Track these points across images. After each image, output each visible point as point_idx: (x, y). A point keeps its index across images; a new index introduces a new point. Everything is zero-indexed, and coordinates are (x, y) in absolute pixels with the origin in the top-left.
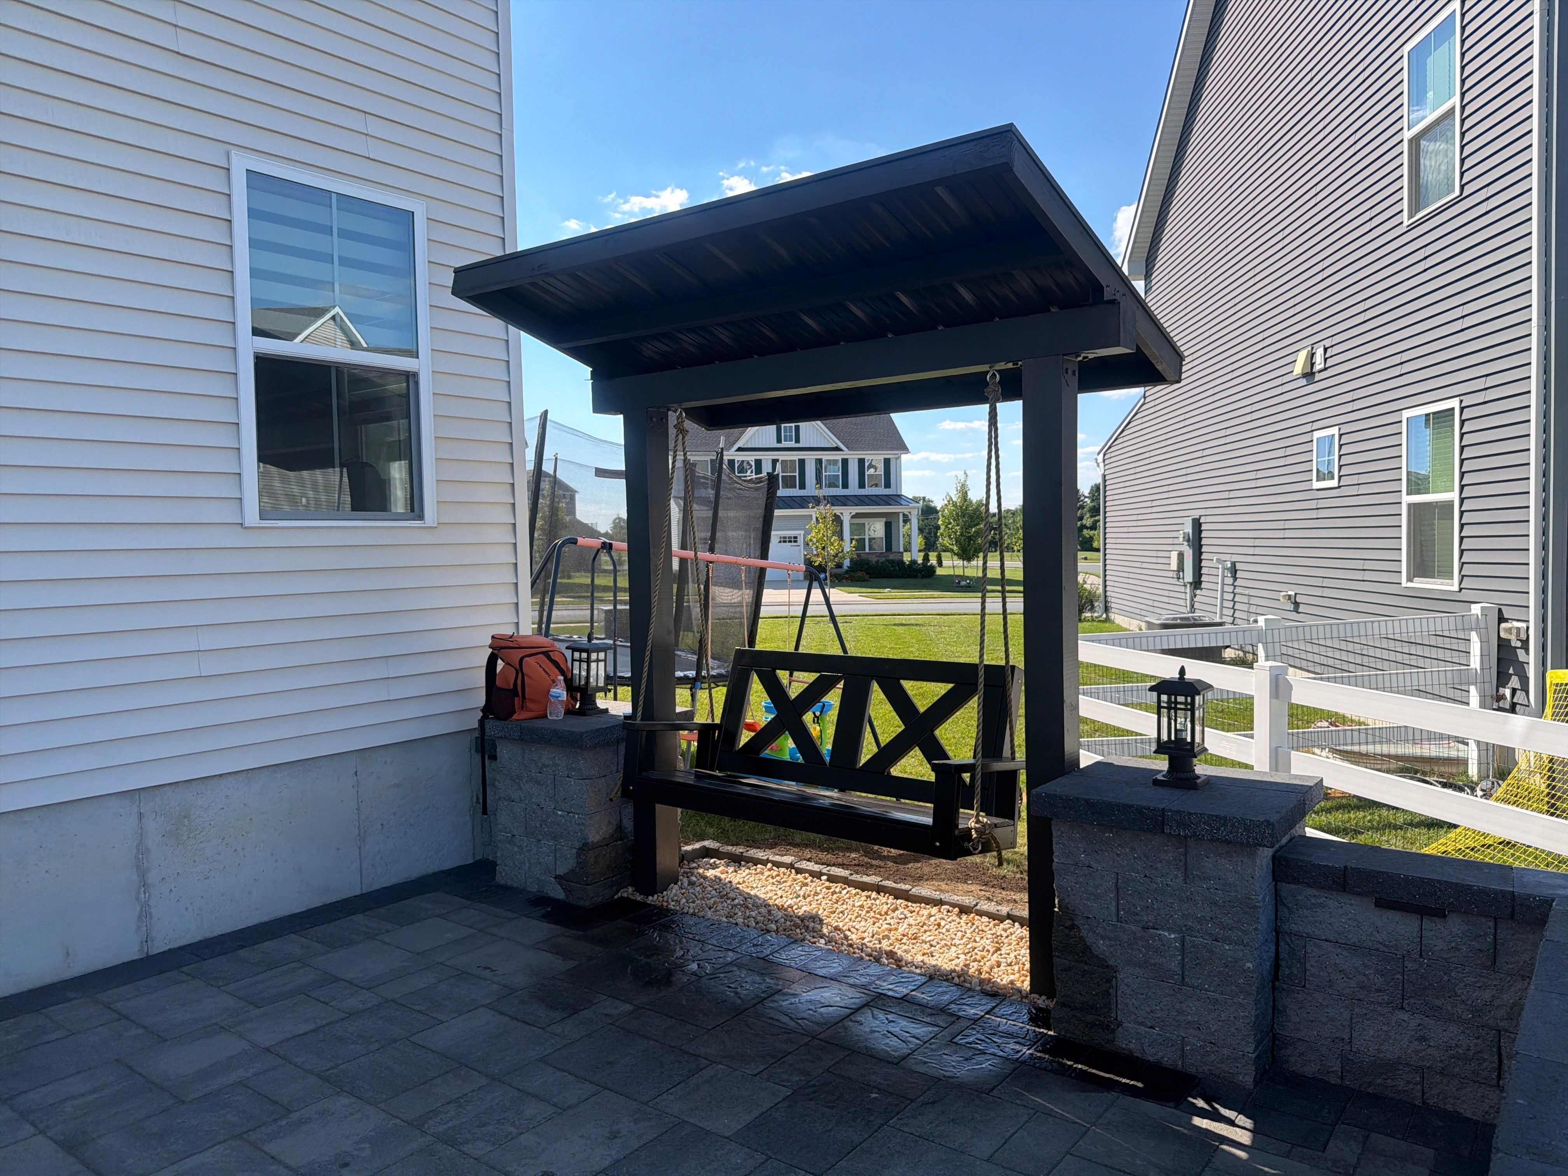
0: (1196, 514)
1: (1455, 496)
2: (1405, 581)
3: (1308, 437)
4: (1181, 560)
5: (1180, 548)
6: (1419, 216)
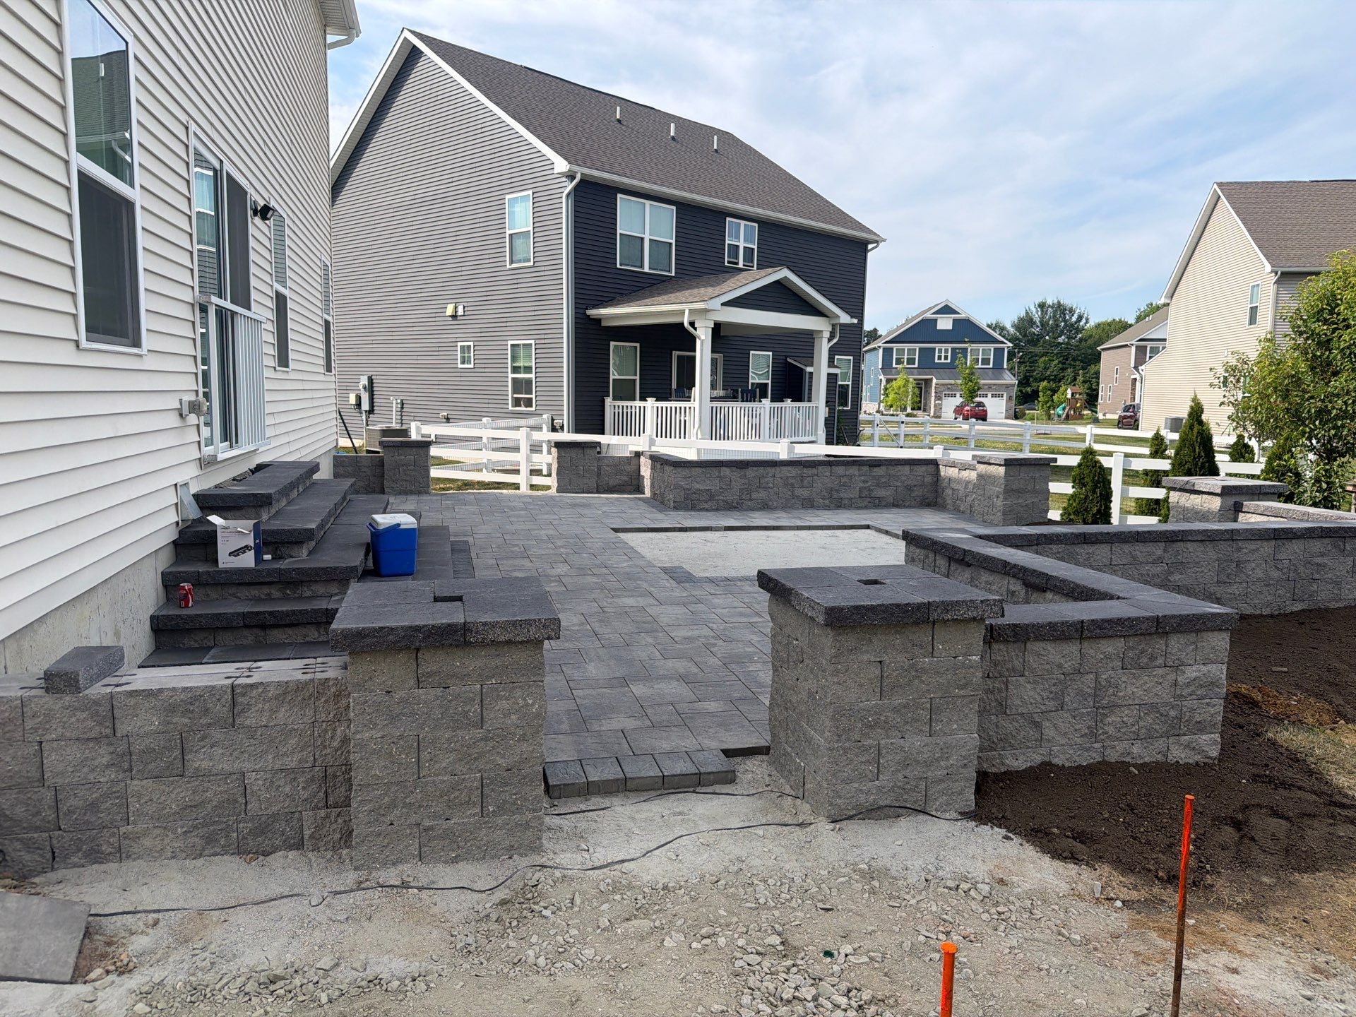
0: (370, 374)
1: (532, 376)
2: (510, 408)
3: (454, 344)
4: (359, 398)
5: (358, 392)
6: (514, 266)
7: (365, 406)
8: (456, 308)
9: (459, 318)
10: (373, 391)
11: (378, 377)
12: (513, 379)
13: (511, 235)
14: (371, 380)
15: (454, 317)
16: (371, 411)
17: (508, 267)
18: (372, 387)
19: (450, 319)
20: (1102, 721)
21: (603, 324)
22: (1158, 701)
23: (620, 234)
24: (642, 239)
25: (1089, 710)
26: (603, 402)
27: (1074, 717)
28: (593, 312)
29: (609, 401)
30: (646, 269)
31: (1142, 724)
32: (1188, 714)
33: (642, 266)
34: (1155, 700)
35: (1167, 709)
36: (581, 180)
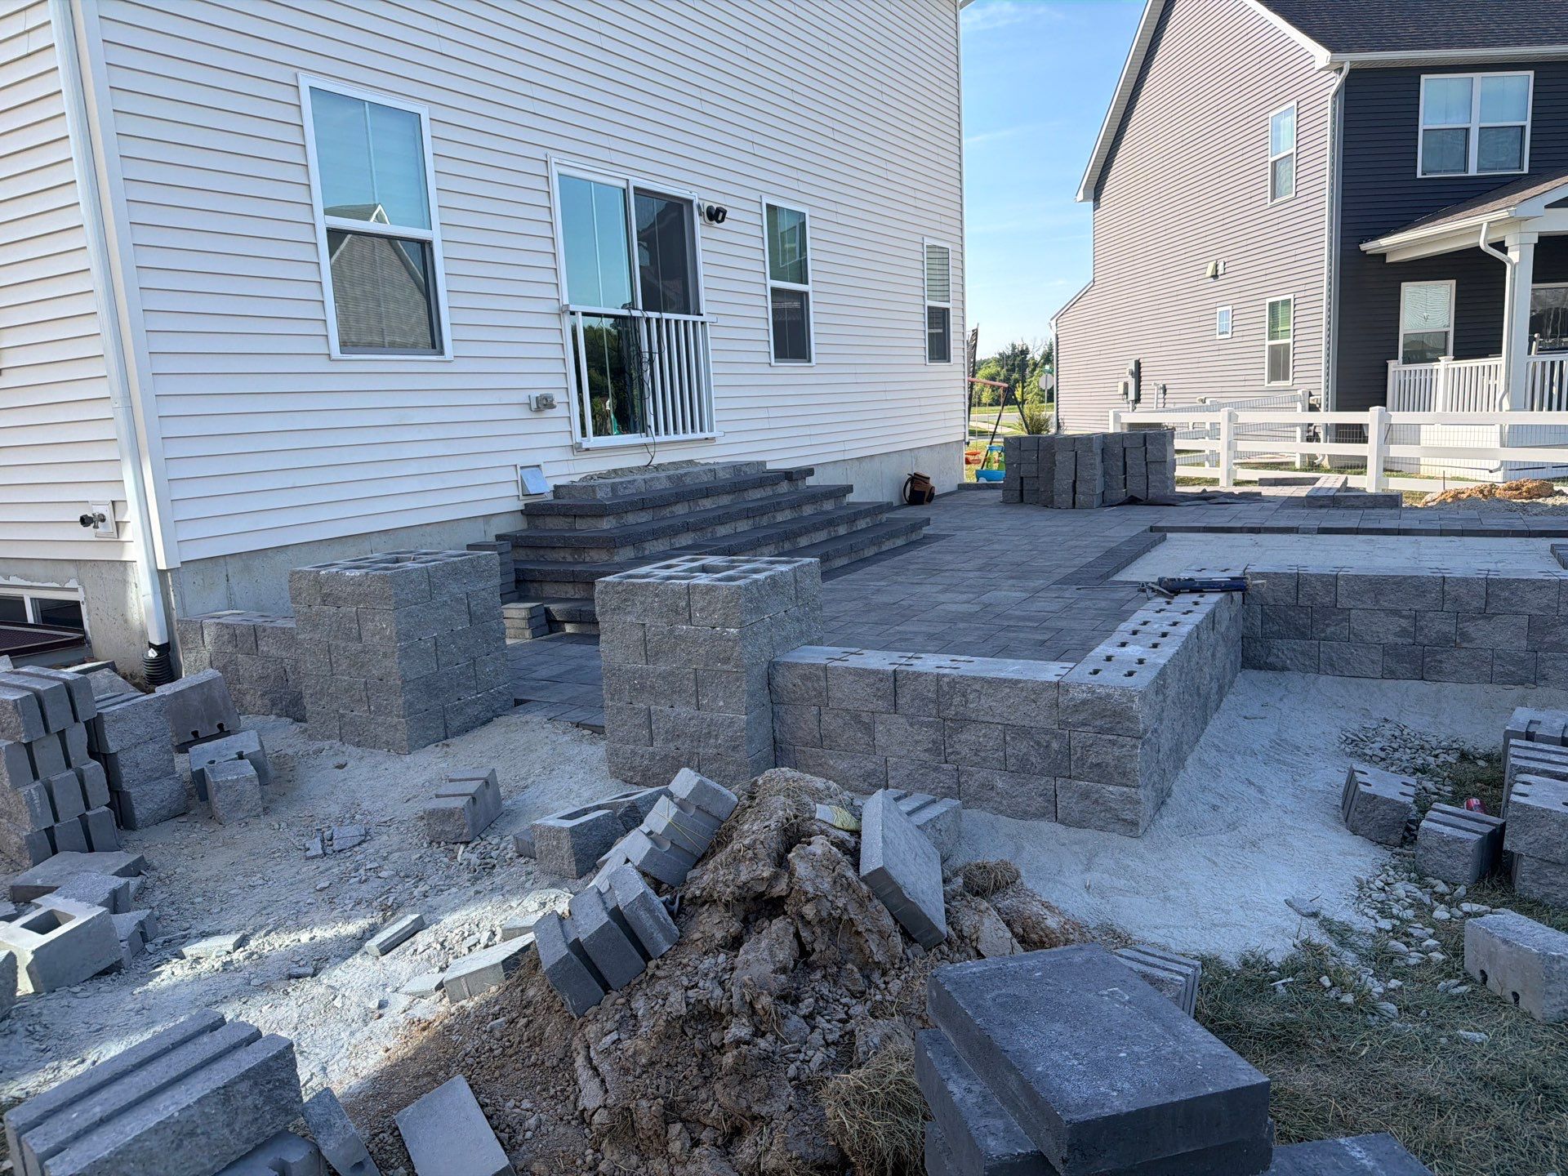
0: (1137, 357)
1: (1290, 341)
2: (1266, 385)
3: (1213, 311)
4: (1126, 385)
5: (1125, 380)
6: (1276, 201)
7: (1132, 396)
8: (1217, 266)
9: (1220, 278)
10: (1140, 377)
11: (1146, 360)
12: (1271, 347)
13: (1274, 163)
14: (1138, 364)
15: (1215, 276)
16: (1137, 400)
17: (1269, 204)
18: (1140, 373)
19: (1212, 280)
20: (950, 736)
21: (1389, 260)
22: (1032, 724)
23: (1424, 130)
24: (1467, 130)
25: (931, 719)
26: (1386, 366)
27: (911, 725)
28: (1369, 247)
29: (1392, 365)
30: (1473, 171)
31: (1009, 750)
32: (1079, 749)
33: (1466, 170)
34: (1026, 723)
35: (1047, 738)
36: (1351, 71)
